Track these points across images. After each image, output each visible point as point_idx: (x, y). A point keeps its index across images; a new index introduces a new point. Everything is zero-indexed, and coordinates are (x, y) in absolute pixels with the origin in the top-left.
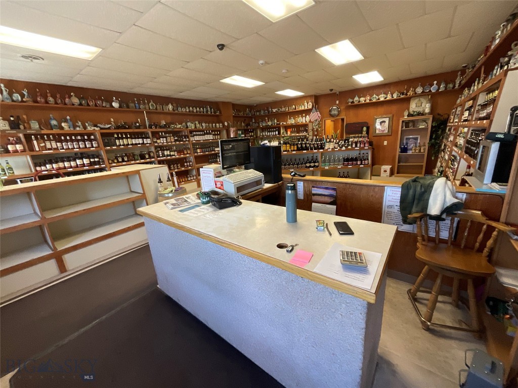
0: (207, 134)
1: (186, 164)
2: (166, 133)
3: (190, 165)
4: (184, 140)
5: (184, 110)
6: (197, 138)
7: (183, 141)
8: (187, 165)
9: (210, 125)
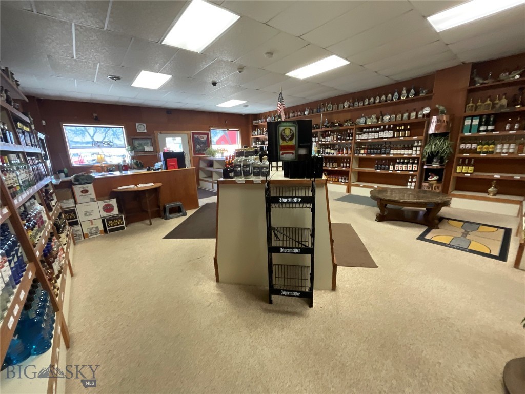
0: (384, 130)
1: (342, 164)
2: (332, 131)
3: (346, 166)
4: (347, 138)
5: (361, 104)
6: (364, 136)
7: (345, 139)
8: (343, 166)
9: (399, 116)
